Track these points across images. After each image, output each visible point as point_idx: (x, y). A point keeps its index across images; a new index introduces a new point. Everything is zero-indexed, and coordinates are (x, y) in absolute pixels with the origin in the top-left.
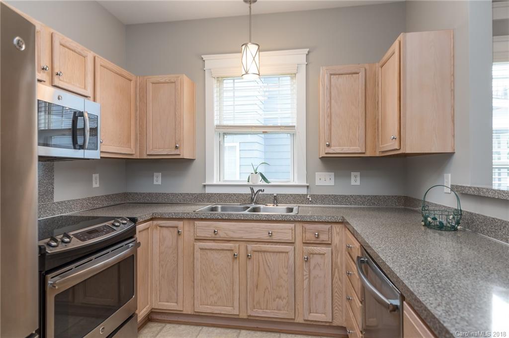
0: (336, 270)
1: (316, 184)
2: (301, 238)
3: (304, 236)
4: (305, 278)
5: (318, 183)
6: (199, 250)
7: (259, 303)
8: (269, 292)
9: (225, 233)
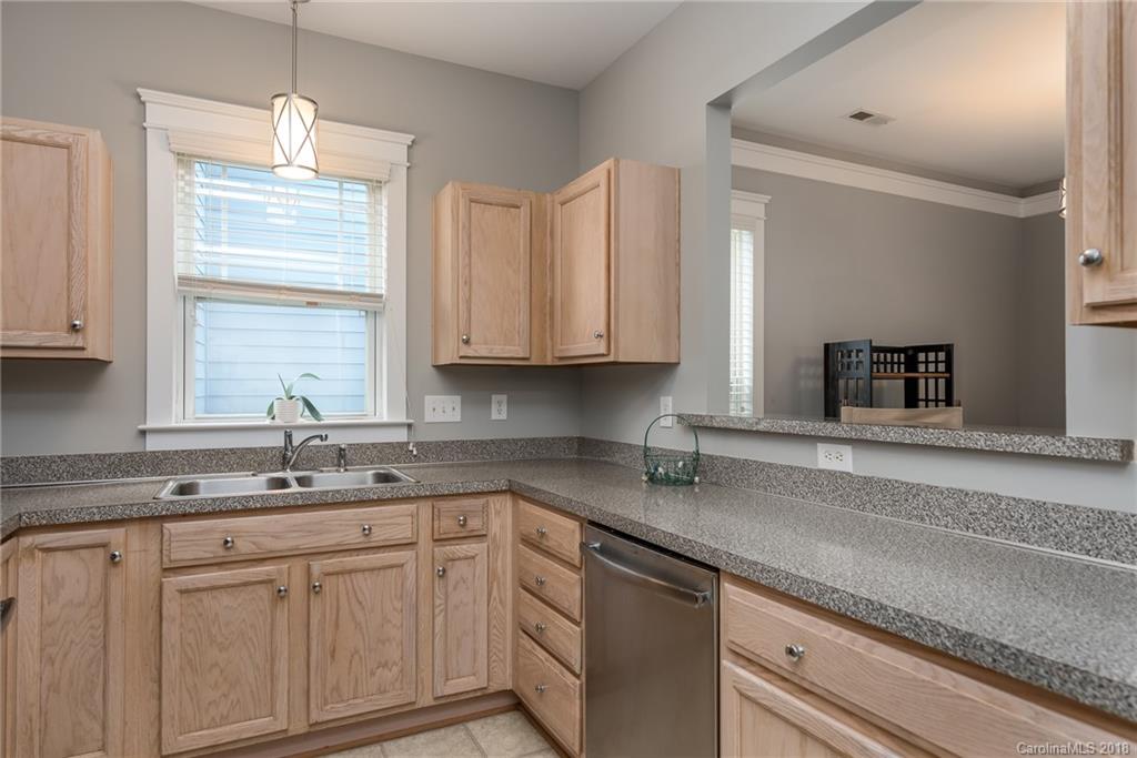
0: (495, 584)
1: (426, 421)
2: (430, 532)
3: (436, 526)
4: (437, 611)
5: (429, 417)
6: (178, 594)
7: (336, 688)
8: (361, 658)
9: (254, 543)
